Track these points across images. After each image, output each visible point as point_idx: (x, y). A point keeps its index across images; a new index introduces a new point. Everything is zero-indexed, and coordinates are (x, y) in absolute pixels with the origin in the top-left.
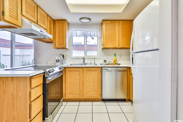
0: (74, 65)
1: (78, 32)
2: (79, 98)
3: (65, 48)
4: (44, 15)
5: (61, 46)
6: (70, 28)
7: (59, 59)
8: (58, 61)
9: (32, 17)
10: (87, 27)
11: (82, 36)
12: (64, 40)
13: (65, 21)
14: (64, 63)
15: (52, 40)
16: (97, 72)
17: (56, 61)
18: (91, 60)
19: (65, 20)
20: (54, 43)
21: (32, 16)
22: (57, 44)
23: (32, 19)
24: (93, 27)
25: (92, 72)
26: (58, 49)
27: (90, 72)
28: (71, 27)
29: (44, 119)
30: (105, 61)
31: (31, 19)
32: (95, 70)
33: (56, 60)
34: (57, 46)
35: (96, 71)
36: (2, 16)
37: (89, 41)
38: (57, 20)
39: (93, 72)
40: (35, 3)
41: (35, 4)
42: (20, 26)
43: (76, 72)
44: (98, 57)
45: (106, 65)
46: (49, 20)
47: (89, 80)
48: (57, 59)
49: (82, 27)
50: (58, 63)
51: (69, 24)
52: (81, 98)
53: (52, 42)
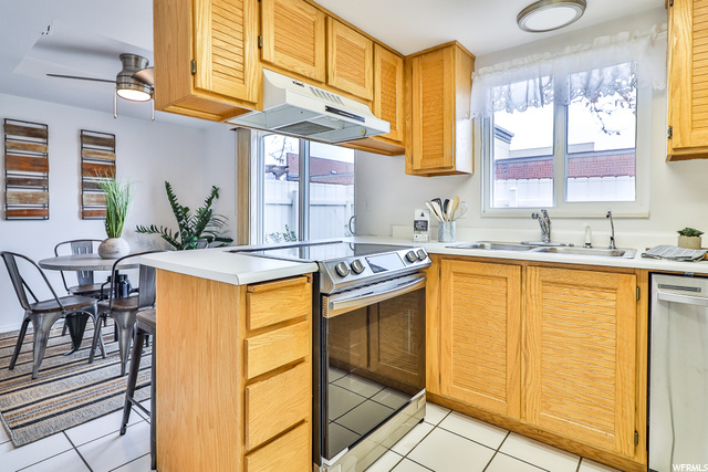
0: (495, 246)
1: (519, 89)
2: (504, 415)
3: (448, 172)
4: (357, 47)
5: (433, 164)
6: (476, 79)
7: (427, 217)
8: (420, 226)
9: (302, 64)
10: (568, 49)
11: (539, 103)
12: (445, 135)
13: (451, 49)
14: (446, 237)
15: (398, 142)
16: (613, 296)
17: (416, 229)
18: (585, 223)
19: (450, 45)
20: (408, 151)
21: (304, 59)
22: (418, 157)
23: (302, 68)
24: (604, 39)
25: (575, 291)
26: (430, 175)
27: (566, 290)
28: (481, 71)
29: (315, 460)
30: (691, 233)
31: (299, 70)
32: (600, 284)
33: (416, 222)
34: (417, 166)
35: (604, 289)
36: (192, 77)
37: (616, 129)
38: (419, 55)
39: (588, 293)
40: (318, 8)
41: (314, 11)
42: (255, 100)
43: (489, 282)
44: (644, 211)
45: (688, 260)
46: (382, 61)
47: (558, 334)
48: (418, 218)
49: (536, 56)
50: (424, 235)
51: (473, 59)
52: (514, 415)
53: (402, 152)
